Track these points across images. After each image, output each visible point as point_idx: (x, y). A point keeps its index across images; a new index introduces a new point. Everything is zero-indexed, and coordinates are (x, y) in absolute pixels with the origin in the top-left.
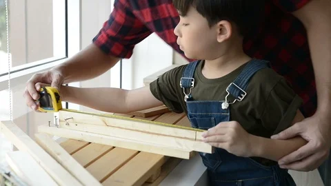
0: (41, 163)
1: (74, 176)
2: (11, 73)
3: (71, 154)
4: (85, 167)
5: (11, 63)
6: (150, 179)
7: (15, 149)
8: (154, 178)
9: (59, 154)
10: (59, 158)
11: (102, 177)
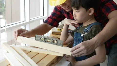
0: (17, 57)
1: (28, 62)
2: (6, 26)
3: (26, 54)
4: (31, 58)
5: (6, 23)
6: (53, 62)
7: (8, 52)
8: (55, 62)
9: (22, 54)
10: (23, 55)
11: (37, 62)
